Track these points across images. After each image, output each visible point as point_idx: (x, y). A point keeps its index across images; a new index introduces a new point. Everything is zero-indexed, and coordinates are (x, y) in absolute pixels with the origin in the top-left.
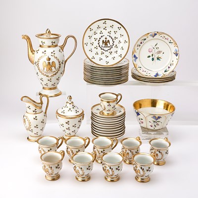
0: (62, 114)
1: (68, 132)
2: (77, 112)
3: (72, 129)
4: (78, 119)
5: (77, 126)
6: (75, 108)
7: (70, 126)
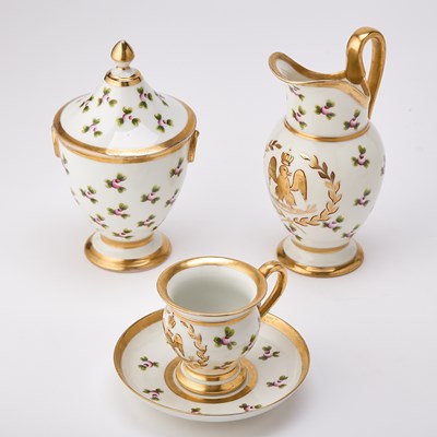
0: (89, 139)
1: (117, 224)
2: (162, 123)
3: (139, 211)
4: (171, 161)
5: (163, 195)
6: (155, 106)
7: (131, 197)
